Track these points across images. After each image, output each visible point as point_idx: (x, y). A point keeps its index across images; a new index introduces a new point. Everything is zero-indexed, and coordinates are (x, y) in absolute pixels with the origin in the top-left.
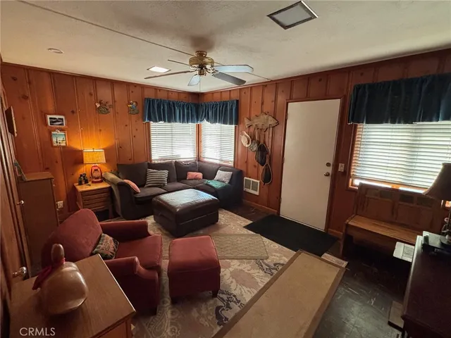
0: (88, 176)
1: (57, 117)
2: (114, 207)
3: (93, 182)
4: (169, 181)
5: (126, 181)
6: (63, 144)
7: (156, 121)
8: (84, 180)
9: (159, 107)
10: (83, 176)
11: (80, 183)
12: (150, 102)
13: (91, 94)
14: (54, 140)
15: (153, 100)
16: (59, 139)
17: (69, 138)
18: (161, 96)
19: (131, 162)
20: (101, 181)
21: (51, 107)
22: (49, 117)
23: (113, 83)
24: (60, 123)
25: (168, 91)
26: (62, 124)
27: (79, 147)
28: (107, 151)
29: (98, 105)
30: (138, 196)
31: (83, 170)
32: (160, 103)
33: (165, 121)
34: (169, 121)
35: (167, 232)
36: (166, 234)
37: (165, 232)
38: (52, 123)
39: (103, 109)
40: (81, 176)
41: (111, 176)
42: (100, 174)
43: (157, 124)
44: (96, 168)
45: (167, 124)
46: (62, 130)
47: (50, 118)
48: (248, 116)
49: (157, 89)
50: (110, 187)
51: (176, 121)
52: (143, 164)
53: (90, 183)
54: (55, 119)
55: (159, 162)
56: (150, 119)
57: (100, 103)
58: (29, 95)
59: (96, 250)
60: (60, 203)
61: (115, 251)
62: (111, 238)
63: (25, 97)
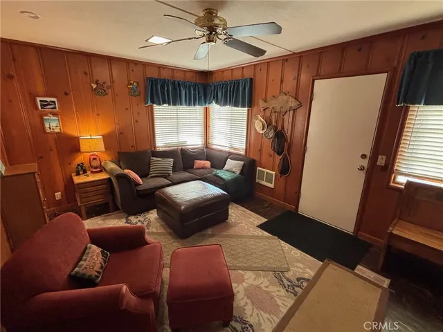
0: (86, 165)
1: (48, 99)
2: (114, 200)
3: (92, 172)
4: (174, 170)
5: (126, 171)
6: (58, 130)
7: (160, 104)
8: (82, 170)
9: (163, 87)
10: (81, 165)
11: (78, 174)
12: (152, 82)
13: (86, 73)
14: (47, 125)
15: (156, 80)
16: (53, 124)
17: (63, 122)
18: (165, 75)
19: (133, 150)
20: (101, 171)
21: (40, 88)
22: (38, 99)
23: (110, 60)
24: (52, 106)
25: (173, 70)
26: (55, 108)
27: (75, 134)
28: (107, 139)
29: (94, 86)
30: (140, 188)
31: (80, 159)
32: (164, 82)
33: (169, 104)
34: (174, 104)
35: (171, 231)
36: (170, 234)
37: (169, 230)
38: (43, 106)
39: (101, 90)
40: (78, 165)
41: (112, 166)
42: (99, 163)
43: (160, 107)
44: (95, 157)
45: (172, 107)
46: (54, 114)
47: (41, 101)
48: (264, 98)
49: (160, 67)
50: (109, 179)
51: (181, 105)
52: (145, 152)
53: (89, 173)
54: (46, 101)
55: (164, 149)
56: (153, 102)
57: (97, 83)
58: (13, 73)
59: (77, 269)
60: (58, 195)
61: (102, 267)
62: (98, 250)
63: (11, 77)
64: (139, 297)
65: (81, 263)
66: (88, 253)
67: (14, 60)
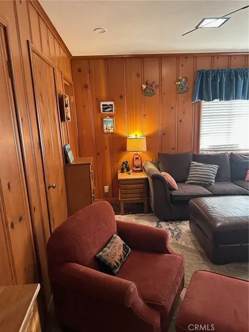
0: (130, 164)
1: (108, 103)
2: (149, 201)
3: (134, 171)
4: (218, 179)
5: (163, 173)
6: (112, 131)
7: (209, 100)
8: (125, 168)
9: (214, 79)
10: (125, 163)
11: (122, 171)
12: (203, 75)
13: (138, 75)
14: (105, 127)
15: (207, 72)
16: (109, 125)
17: (116, 124)
18: (220, 64)
19: (173, 152)
20: (141, 171)
21: (104, 94)
22: (102, 103)
23: (160, 58)
24: (110, 109)
25: (229, 56)
26: (112, 111)
27: (124, 134)
28: (149, 139)
29: (144, 87)
30: (174, 193)
31: (127, 157)
32: (217, 74)
33: (221, 99)
34: (227, 99)
35: (202, 250)
36: (201, 254)
37: (200, 248)
38: (104, 109)
39: (150, 90)
40: (124, 163)
41: (151, 167)
42: (140, 162)
43: (211, 103)
44: (137, 156)
45: (224, 102)
46: (111, 116)
47: (103, 105)
49: (213, 56)
50: (147, 179)
51: (236, 98)
52: (186, 155)
53: (131, 171)
54: (106, 105)
55: (209, 153)
56: (201, 98)
57: (147, 84)
58: (88, 84)
59: (101, 253)
60: (106, 188)
61: (121, 260)
62: (121, 242)
63: (86, 87)
64: (147, 304)
65: (106, 249)
66: (113, 242)
67: (90, 73)
